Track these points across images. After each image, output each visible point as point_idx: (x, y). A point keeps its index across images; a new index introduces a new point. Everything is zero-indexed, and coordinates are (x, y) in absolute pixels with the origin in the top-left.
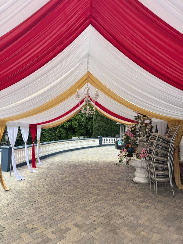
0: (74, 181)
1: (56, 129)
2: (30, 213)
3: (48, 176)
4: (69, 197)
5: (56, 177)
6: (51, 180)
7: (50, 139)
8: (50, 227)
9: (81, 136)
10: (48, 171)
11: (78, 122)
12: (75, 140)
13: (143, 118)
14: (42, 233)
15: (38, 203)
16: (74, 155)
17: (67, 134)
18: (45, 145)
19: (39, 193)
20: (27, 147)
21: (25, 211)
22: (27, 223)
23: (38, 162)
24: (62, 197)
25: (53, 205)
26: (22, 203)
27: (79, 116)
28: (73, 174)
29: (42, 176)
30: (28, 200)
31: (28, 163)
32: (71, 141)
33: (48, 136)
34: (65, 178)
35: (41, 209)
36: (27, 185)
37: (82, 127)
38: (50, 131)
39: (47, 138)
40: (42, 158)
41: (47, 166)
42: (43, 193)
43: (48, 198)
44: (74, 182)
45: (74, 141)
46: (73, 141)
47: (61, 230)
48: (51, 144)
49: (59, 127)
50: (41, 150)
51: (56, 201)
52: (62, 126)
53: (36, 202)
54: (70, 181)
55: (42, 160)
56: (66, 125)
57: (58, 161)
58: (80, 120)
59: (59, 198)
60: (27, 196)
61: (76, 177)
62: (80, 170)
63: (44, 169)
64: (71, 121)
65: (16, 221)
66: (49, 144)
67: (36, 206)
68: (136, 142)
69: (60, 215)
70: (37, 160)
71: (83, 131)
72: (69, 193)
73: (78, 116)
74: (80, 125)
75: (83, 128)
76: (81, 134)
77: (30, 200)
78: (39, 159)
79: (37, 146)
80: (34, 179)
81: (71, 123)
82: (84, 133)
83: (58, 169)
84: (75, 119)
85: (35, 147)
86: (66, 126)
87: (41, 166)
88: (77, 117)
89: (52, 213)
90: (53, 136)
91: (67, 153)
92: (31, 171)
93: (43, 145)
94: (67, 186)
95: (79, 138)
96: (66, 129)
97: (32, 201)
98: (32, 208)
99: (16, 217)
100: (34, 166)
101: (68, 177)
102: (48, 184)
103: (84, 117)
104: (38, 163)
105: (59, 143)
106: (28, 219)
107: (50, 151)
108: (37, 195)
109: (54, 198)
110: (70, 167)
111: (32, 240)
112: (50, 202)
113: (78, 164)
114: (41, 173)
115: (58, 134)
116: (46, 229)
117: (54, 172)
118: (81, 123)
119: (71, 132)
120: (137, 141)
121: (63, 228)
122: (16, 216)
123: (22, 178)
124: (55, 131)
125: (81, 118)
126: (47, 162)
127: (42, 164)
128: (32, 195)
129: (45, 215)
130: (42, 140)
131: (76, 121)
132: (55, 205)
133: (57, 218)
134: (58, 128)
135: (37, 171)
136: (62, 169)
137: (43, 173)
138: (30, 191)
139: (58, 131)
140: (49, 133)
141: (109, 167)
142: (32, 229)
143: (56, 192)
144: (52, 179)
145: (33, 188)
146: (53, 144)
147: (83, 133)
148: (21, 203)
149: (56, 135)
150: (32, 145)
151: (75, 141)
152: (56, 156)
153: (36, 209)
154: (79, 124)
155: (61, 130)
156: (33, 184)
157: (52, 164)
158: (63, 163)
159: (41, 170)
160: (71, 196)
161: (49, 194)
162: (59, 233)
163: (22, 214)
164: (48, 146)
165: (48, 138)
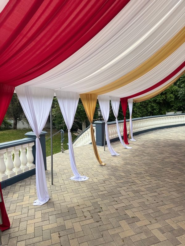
0: (178, 163)
1: (147, 105)
2: (128, 196)
3: (144, 154)
4: (176, 184)
5: (154, 156)
6: (148, 159)
7: (141, 115)
8: (155, 221)
9: (179, 110)
10: (142, 149)
11: (175, 95)
12: (171, 116)
14: (145, 228)
15: (137, 185)
16: (173, 133)
17: (160, 110)
18: (137, 121)
19: (135, 173)
21: (122, 192)
22: (126, 208)
23: (131, 138)
24: (165, 182)
25: (155, 190)
26: (119, 181)
27: (176, 87)
28: (176, 154)
29: (137, 154)
30: (124, 179)
31: (120, 138)
32: (165, 117)
33: (139, 112)
34: (165, 158)
35: (141, 193)
36: (122, 162)
37: (180, 99)
38: (140, 107)
39: (138, 115)
40: (136, 134)
41: (141, 143)
42: (141, 173)
43: (147, 181)
44: (179, 164)
46: (167, 117)
47: (172, 230)
48: (143, 120)
49: (151, 102)
50: (134, 126)
51: (158, 187)
52: (155, 101)
53: (134, 183)
54: (173, 164)
55: (135, 137)
56: (159, 99)
57: (153, 138)
58: (177, 92)
59: (161, 183)
60: (123, 174)
61: (180, 159)
62: (183, 150)
63: (138, 146)
64: (166, 93)
65: (113, 203)
66: (142, 120)
67: (135, 188)
69: (167, 207)
70: (129, 136)
71: (181, 105)
72: (174, 178)
73: (174, 87)
74: (177, 98)
75: (181, 102)
76: (179, 108)
77: (127, 180)
78: (132, 135)
79: (129, 121)
80: (128, 155)
81: (166, 96)
82: (182, 107)
83: (155, 148)
84: (170, 91)
85: (127, 123)
86: (160, 100)
87: (135, 143)
88: (173, 89)
89: (155, 202)
90: (145, 112)
91: (163, 130)
92: (124, 147)
93: (135, 121)
94: (169, 168)
95: (175, 114)
96: (159, 103)
97: (128, 182)
98: (130, 190)
99: (113, 198)
100: (126, 142)
101: (169, 157)
102: (146, 164)
103: (182, 88)
104: (131, 140)
105: (152, 119)
106: (126, 203)
107: (142, 128)
108: (134, 175)
109: (155, 182)
110: (170, 145)
111: (134, 234)
112: (150, 186)
113: (180, 143)
114: (135, 150)
115: (150, 110)
116: (151, 222)
117: (151, 150)
118: (179, 95)
119: (165, 107)
121: (175, 226)
122: (113, 196)
123: (116, 154)
124: (146, 106)
125: (178, 89)
126: (140, 138)
127: (135, 140)
128: (128, 174)
129: (147, 203)
130: (134, 116)
131: (172, 93)
132: (158, 190)
133: (164, 209)
134: (150, 103)
135: (131, 148)
136: (160, 147)
137: (138, 150)
138: (125, 169)
139: (150, 106)
140: (139, 108)
142: (132, 217)
143: (156, 174)
144: (149, 158)
145: (129, 166)
146: (146, 119)
147: (181, 107)
148: (117, 182)
149: (147, 111)
150: (123, 121)
152: (150, 133)
153: (135, 192)
155: (153, 105)
156: (128, 161)
157: (146, 141)
158: (159, 141)
159: (136, 147)
160: (178, 182)
161: (148, 176)
162: (169, 233)
163: (119, 195)
164: (140, 121)
165: (139, 114)
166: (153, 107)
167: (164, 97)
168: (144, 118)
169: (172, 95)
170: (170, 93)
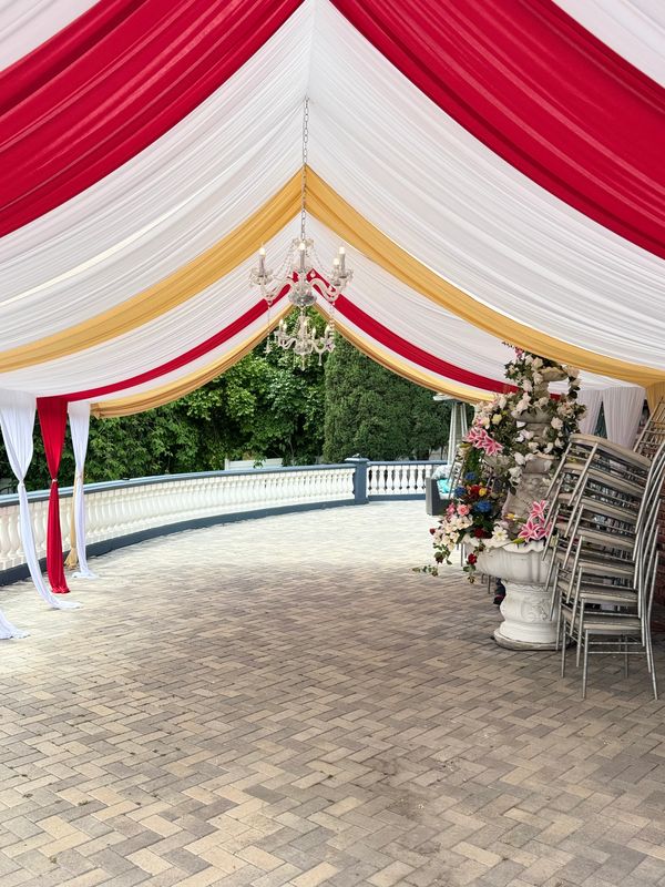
0: (242, 639)
1: (151, 425)
2: (68, 755)
3: (128, 623)
4: (226, 700)
5: (164, 626)
6: (140, 639)
7: (123, 468)
8: (153, 799)
9: (270, 454)
10: (123, 605)
11: (255, 392)
12: (239, 475)
13: (543, 371)
14: (123, 819)
15: (98, 722)
16: (240, 541)
17: (203, 450)
18: (105, 494)
19: (93, 685)
20: (30, 501)
21: (46, 748)
22: (61, 786)
23: (76, 567)
24: (194, 699)
25: (158, 726)
26: (30, 720)
27: (261, 364)
28: (239, 613)
29: (100, 624)
30: (51, 709)
31: (35, 570)
32: (224, 479)
33: (114, 456)
34: (202, 629)
35: (112, 741)
36: (43, 659)
37: (275, 412)
38: (121, 433)
39: (111, 467)
40: (97, 551)
41: (120, 585)
42: (113, 684)
43: (136, 704)
44: (242, 643)
45: (236, 478)
46: (230, 478)
47: (198, 809)
48: (131, 490)
49: (165, 415)
50: (93, 514)
51: (169, 715)
52: (180, 411)
53: (85, 716)
54: (227, 642)
55: (94, 561)
56: (198, 406)
57: (168, 563)
58: (264, 381)
59: (181, 704)
60: (46, 696)
61: (250, 627)
62: (265, 598)
63: (106, 598)
64: (223, 384)
65: (15, 781)
66: (124, 491)
67: (89, 729)
68: (509, 475)
69: (192, 760)
70: (69, 561)
71: (279, 434)
72: (224, 684)
73: (254, 363)
74: (263, 405)
75: (280, 421)
76: (271, 447)
77: (62, 712)
78: (81, 555)
79: (71, 495)
80: (65, 633)
81: (224, 397)
82: (282, 442)
83: (171, 598)
84: (238, 377)
85: (62, 502)
86: (200, 411)
87: (92, 587)
88: (249, 369)
89: (156, 755)
90: (139, 455)
91: (208, 533)
92: (50, 606)
93: (98, 495)
94: (210, 658)
95: (257, 467)
96: (196, 422)
97: (68, 716)
98: (72, 737)
99: (11, 768)
100: (59, 585)
101: (215, 624)
102: (131, 655)
103: (281, 367)
104: (76, 574)
105: (166, 485)
106: (60, 773)
107: (127, 522)
108: (90, 694)
109: (161, 703)
111: (89, 839)
112: (141, 716)
113: (258, 576)
114: (95, 611)
115: (160, 447)
116: (139, 804)
117: (154, 608)
118: (271, 396)
119: (222, 438)
120: (513, 471)
121: (207, 800)
122: (9, 764)
123: (13, 633)
124: (145, 433)
125: (270, 372)
126: (114, 567)
127: (94, 576)
128: (65, 694)
129: (129, 762)
130: (90, 476)
131: (245, 384)
132: (168, 726)
133: (179, 769)
134: (162, 420)
135: (78, 604)
136: (189, 595)
137: (104, 611)
138: (53, 681)
139: (160, 431)
140: (116, 440)
141: (392, 586)
142: (80, 804)
143: (167, 680)
144: (148, 633)
145: (69, 669)
146: (142, 488)
147: (278, 441)
148: (23, 722)
149: (150, 451)
150: (47, 492)
151: (242, 478)
152: (155, 545)
153: (88, 740)
154: (261, 398)
155: (173, 427)
156: (63, 653)
157: (140, 576)
158: (189, 572)
159: (96, 601)
160: (232, 694)
161: (139, 689)
162: (190, 816)
163: (34, 757)
164: (119, 497)
165: (115, 463)
166: (172, 435)
167: (215, 396)
168: (133, 481)
169: (246, 392)
170: (240, 386)
